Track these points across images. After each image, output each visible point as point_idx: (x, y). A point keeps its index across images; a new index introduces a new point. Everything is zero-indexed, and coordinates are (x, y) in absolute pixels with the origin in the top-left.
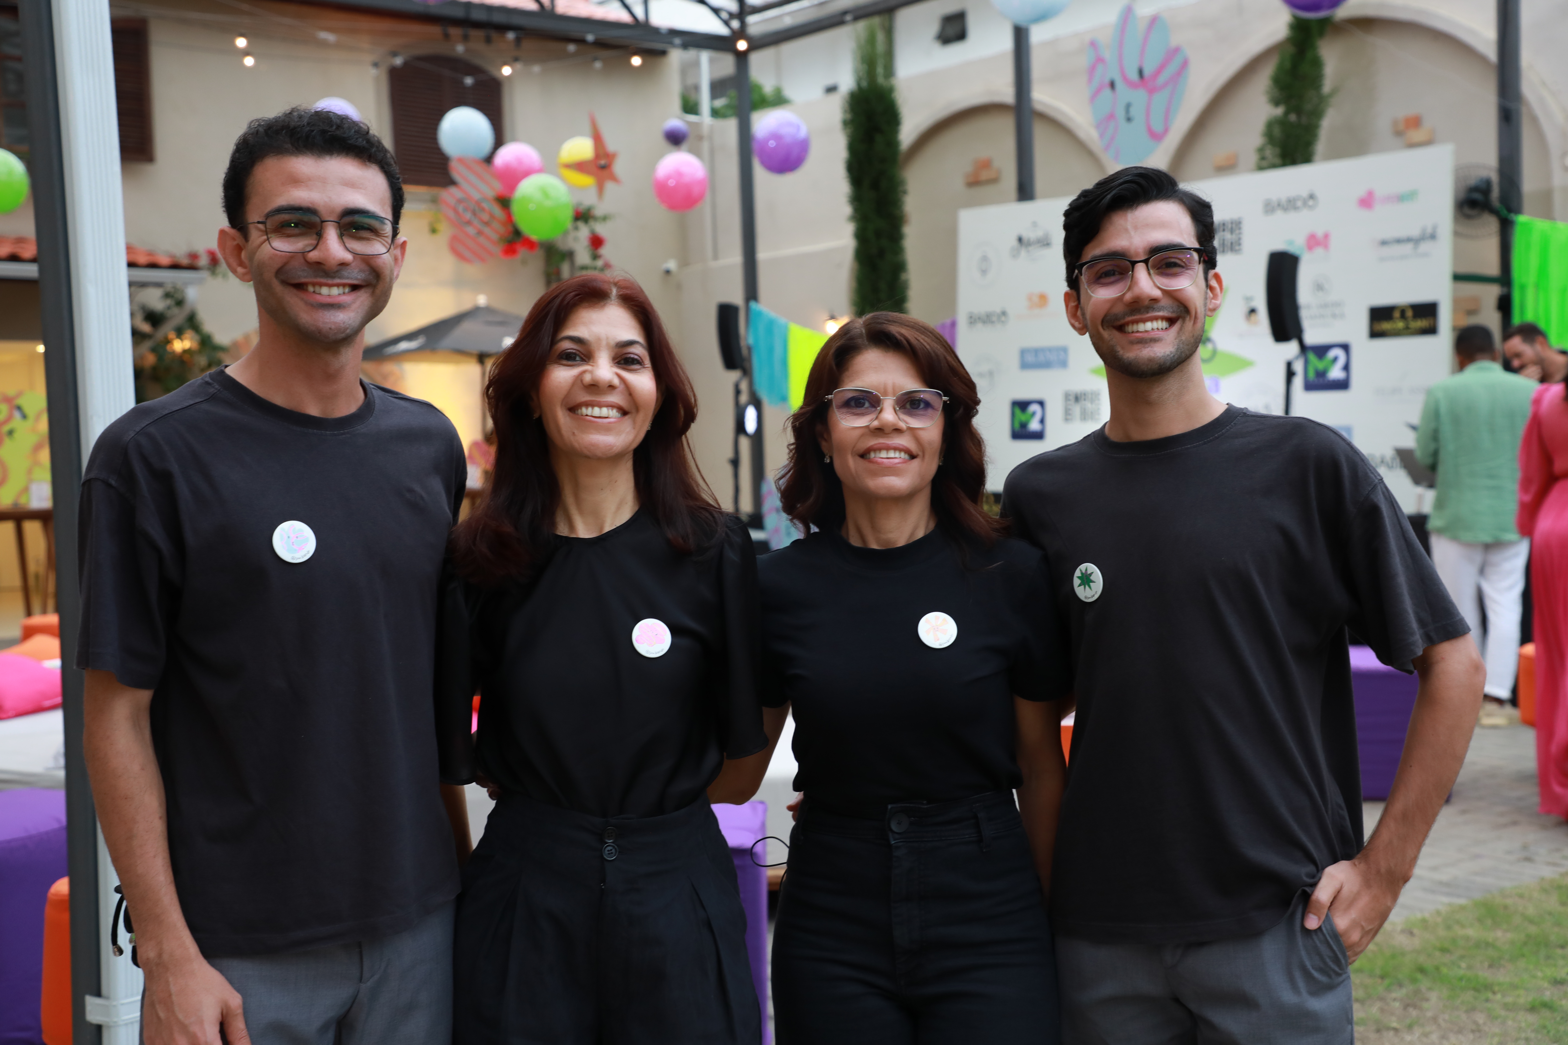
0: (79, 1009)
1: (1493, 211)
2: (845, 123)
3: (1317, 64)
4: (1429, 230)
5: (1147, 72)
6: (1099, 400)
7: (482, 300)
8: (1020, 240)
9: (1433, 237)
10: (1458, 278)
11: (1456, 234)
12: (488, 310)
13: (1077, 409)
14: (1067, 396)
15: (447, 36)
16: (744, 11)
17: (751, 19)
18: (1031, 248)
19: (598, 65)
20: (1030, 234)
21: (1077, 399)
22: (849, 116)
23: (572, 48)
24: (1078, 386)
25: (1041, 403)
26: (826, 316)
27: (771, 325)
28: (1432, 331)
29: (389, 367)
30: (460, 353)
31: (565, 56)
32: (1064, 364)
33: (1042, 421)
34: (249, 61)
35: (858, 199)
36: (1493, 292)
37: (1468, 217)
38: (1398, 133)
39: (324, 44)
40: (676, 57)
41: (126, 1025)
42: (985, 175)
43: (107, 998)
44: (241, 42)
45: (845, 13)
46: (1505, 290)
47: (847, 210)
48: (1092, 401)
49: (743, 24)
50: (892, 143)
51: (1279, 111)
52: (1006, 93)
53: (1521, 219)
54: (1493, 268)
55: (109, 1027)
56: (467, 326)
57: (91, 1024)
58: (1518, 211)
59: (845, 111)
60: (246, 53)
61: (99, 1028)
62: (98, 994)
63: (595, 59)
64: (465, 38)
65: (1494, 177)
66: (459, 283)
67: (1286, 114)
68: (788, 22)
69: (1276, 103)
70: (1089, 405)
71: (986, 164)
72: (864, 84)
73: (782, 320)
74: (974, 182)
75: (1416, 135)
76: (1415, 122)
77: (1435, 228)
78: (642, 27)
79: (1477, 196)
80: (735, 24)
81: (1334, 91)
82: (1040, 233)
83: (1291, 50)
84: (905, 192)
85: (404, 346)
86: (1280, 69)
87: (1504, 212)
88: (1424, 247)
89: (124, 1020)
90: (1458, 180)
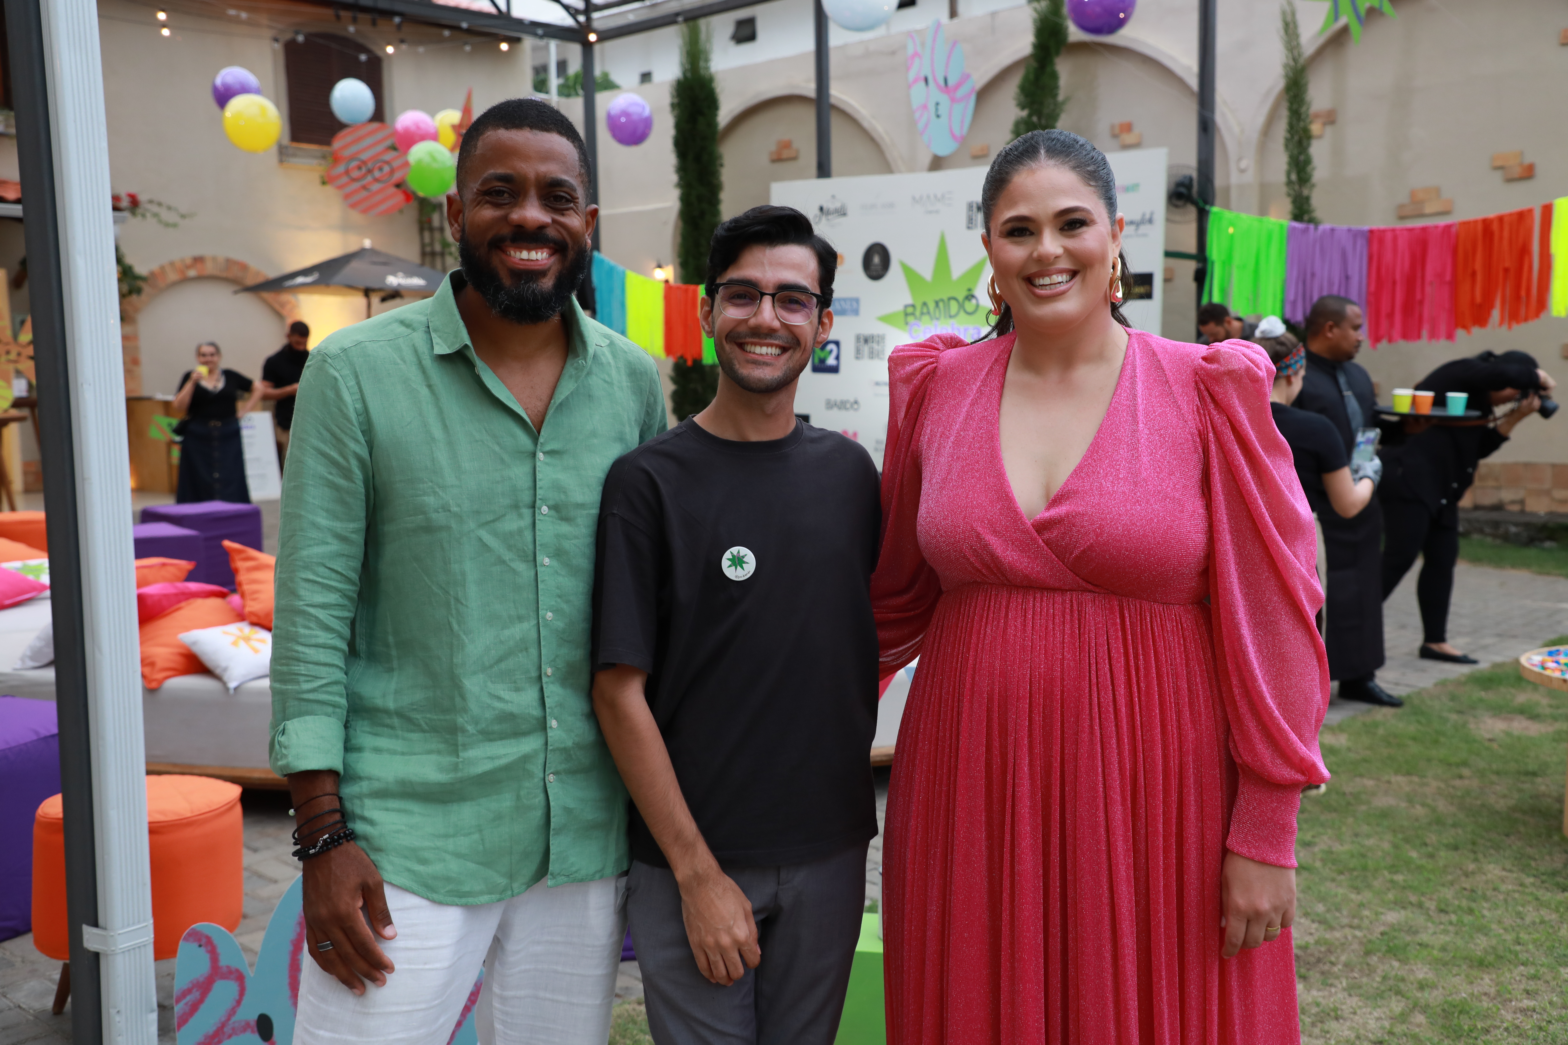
0: (76, 937)
1: (1194, 203)
2: (673, 106)
3: (1054, 76)
4: (1147, 216)
5: (951, 82)
6: (884, 343)
7: (367, 243)
8: (821, 209)
9: (1150, 221)
10: (1168, 254)
11: (1168, 220)
12: (372, 251)
13: (866, 349)
14: (858, 338)
15: (338, 17)
16: (590, 8)
17: (596, 15)
18: (830, 217)
19: (468, 48)
20: (829, 205)
21: (866, 341)
22: (676, 101)
23: (447, 33)
24: (867, 331)
25: (837, 343)
26: (654, 264)
27: (611, 270)
28: (1148, 296)
29: (286, 297)
30: (351, 287)
31: (441, 40)
32: (856, 312)
33: (837, 358)
34: (166, 32)
35: (683, 169)
36: (1191, 266)
37: (1176, 206)
38: (1115, 136)
39: (236, 21)
40: (528, 42)
41: (123, 952)
42: (786, 154)
43: (105, 929)
44: (162, 16)
45: (677, 14)
46: (1200, 265)
47: (674, 178)
48: (878, 343)
49: (589, 19)
50: (712, 123)
51: (1025, 113)
52: (809, 89)
53: (1215, 209)
54: (1191, 247)
55: (107, 955)
56: (354, 265)
57: (89, 951)
58: (1212, 204)
59: (673, 97)
60: (164, 25)
61: (97, 955)
62: (95, 924)
63: (466, 43)
64: (355, 20)
65: (1194, 174)
66: (345, 227)
67: (1030, 115)
68: (632, 18)
69: (1023, 107)
70: (875, 346)
71: (787, 145)
72: (689, 75)
73: (620, 268)
74: (778, 159)
75: (1129, 139)
76: (1127, 128)
77: (1152, 214)
78: (504, 18)
79: (1183, 190)
80: (582, 18)
81: (1067, 99)
82: (838, 205)
83: (1034, 64)
84: (722, 165)
85: (300, 280)
86: (1026, 79)
87: (1201, 204)
88: (1143, 229)
89: (121, 949)
90: (1170, 176)
